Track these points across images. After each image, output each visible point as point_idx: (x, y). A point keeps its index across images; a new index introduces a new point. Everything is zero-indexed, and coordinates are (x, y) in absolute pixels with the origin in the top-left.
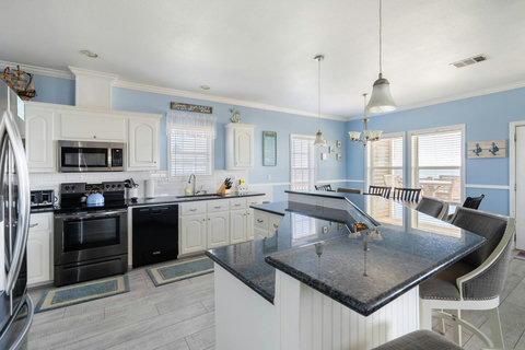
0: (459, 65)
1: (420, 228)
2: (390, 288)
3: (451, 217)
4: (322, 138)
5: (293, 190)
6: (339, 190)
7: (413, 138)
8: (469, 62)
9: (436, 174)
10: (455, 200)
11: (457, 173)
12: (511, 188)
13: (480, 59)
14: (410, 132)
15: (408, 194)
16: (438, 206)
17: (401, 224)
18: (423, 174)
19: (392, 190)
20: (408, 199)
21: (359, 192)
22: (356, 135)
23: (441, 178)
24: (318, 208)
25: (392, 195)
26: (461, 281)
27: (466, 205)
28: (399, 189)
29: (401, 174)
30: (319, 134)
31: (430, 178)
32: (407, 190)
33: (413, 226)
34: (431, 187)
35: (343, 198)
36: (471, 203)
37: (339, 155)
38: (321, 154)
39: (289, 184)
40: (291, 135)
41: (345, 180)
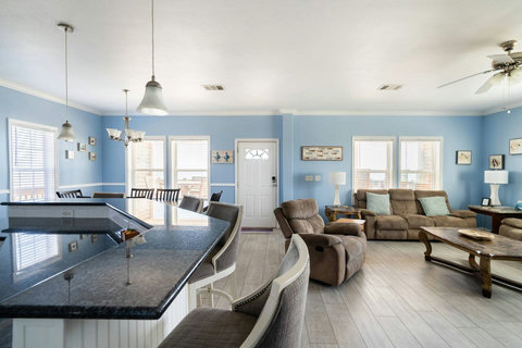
0: (207, 88)
1: (179, 224)
2: (176, 282)
3: (205, 209)
4: (71, 131)
5: (16, 199)
6: (96, 196)
7: (173, 143)
8: (213, 88)
9: (189, 176)
10: (205, 196)
11: (205, 174)
12: (235, 185)
13: (220, 88)
14: (170, 137)
15: (169, 195)
16: (196, 202)
17: (163, 223)
18: (181, 176)
19: (155, 192)
20: (168, 200)
21: (122, 196)
22: (117, 133)
23: (194, 179)
24: (66, 221)
25: (154, 197)
26: (215, 259)
27: (212, 199)
28: (162, 190)
29: (162, 176)
30: (66, 125)
31: (185, 179)
32: (168, 191)
33: (173, 223)
34: (186, 187)
35: (104, 204)
36: (215, 197)
37: (93, 155)
38: (67, 152)
39: (7, 192)
40: (10, 120)
41: (101, 184)
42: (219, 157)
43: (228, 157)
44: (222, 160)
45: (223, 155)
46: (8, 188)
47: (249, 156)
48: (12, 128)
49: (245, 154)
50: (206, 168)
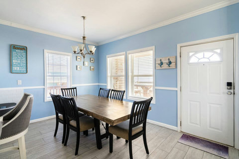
7: (130, 56)
12: (177, 89)
14: (128, 52)
28: (114, 91)
32: (118, 92)
37: (92, 68)
38: (77, 66)
39: (43, 87)
40: (45, 50)
41: (98, 84)
42: (162, 64)
43: (170, 63)
44: (165, 66)
45: (165, 61)
46: (44, 85)
47: (193, 60)
48: (46, 54)
49: (189, 58)
50: (151, 73)
